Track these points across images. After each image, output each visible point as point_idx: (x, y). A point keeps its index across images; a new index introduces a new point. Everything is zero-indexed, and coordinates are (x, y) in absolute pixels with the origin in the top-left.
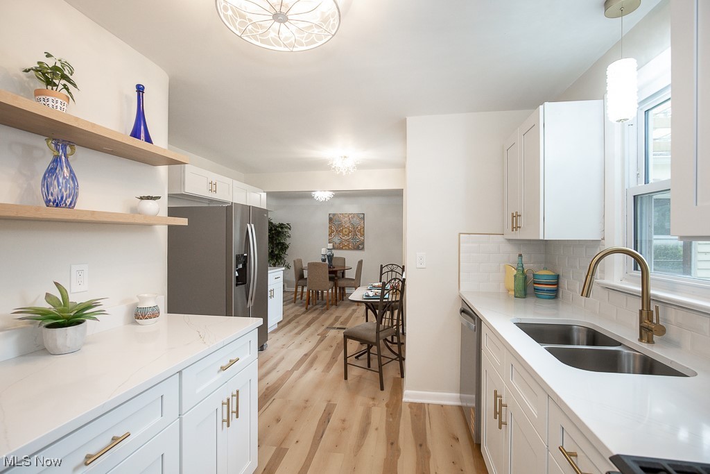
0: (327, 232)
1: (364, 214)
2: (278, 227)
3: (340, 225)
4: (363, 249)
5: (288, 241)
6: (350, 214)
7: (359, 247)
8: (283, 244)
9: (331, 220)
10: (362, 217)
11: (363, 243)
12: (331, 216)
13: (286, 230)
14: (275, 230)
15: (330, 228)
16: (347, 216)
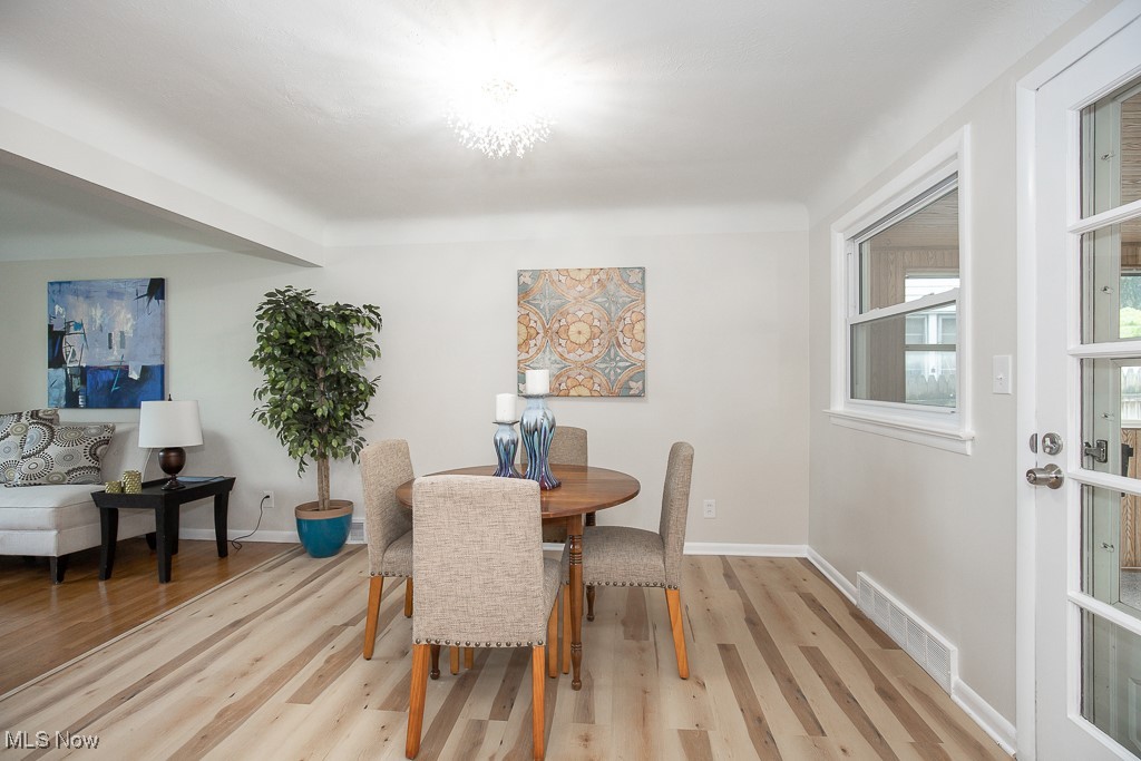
0: (510, 334)
1: (643, 270)
2: (329, 316)
3: (560, 312)
4: (641, 395)
5: (368, 370)
6: (594, 272)
7: (629, 387)
8: (352, 379)
9: (524, 293)
10: (633, 280)
11: (641, 375)
12: (528, 280)
13: (358, 330)
14: (318, 325)
15: (523, 320)
16: (582, 276)
